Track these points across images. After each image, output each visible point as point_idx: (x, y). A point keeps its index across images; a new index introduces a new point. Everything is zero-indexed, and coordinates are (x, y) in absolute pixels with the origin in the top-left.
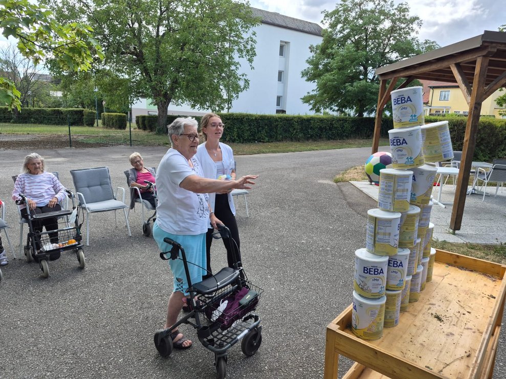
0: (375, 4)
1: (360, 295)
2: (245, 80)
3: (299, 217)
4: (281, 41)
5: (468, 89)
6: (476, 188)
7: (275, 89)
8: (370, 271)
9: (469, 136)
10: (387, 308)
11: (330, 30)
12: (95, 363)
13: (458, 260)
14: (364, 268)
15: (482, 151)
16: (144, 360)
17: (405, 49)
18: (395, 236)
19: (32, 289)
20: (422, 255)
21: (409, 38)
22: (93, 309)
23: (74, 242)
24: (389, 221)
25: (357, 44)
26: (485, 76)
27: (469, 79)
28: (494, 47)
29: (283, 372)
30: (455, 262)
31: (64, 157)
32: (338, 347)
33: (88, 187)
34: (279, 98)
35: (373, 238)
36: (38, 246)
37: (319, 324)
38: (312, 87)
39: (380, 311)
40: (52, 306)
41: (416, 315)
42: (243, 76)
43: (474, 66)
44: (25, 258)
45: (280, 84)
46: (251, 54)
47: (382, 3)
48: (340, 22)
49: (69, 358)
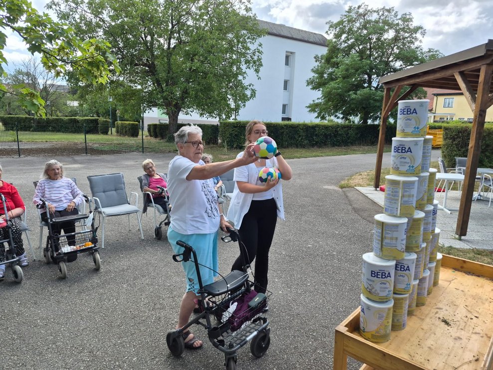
0: (378, 14)
1: (368, 298)
2: (252, 89)
4: (287, 52)
5: (472, 96)
6: (482, 194)
7: (281, 97)
8: (377, 275)
9: (474, 142)
10: (394, 311)
11: (334, 40)
12: (110, 361)
13: (465, 265)
14: (372, 271)
15: (488, 157)
16: (157, 360)
17: (409, 58)
18: (402, 240)
19: (50, 289)
20: (428, 259)
21: (413, 47)
22: (108, 309)
23: (90, 245)
24: (396, 226)
25: (361, 53)
26: (490, 84)
27: (473, 86)
30: (462, 267)
31: (80, 164)
32: (346, 349)
33: (104, 192)
34: (284, 106)
35: (380, 243)
36: (57, 248)
38: (317, 96)
39: (388, 314)
40: (69, 305)
41: (423, 319)
42: (250, 86)
43: (478, 73)
44: (44, 259)
45: (286, 93)
46: (257, 64)
47: (386, 13)
48: (344, 33)
49: (85, 356)
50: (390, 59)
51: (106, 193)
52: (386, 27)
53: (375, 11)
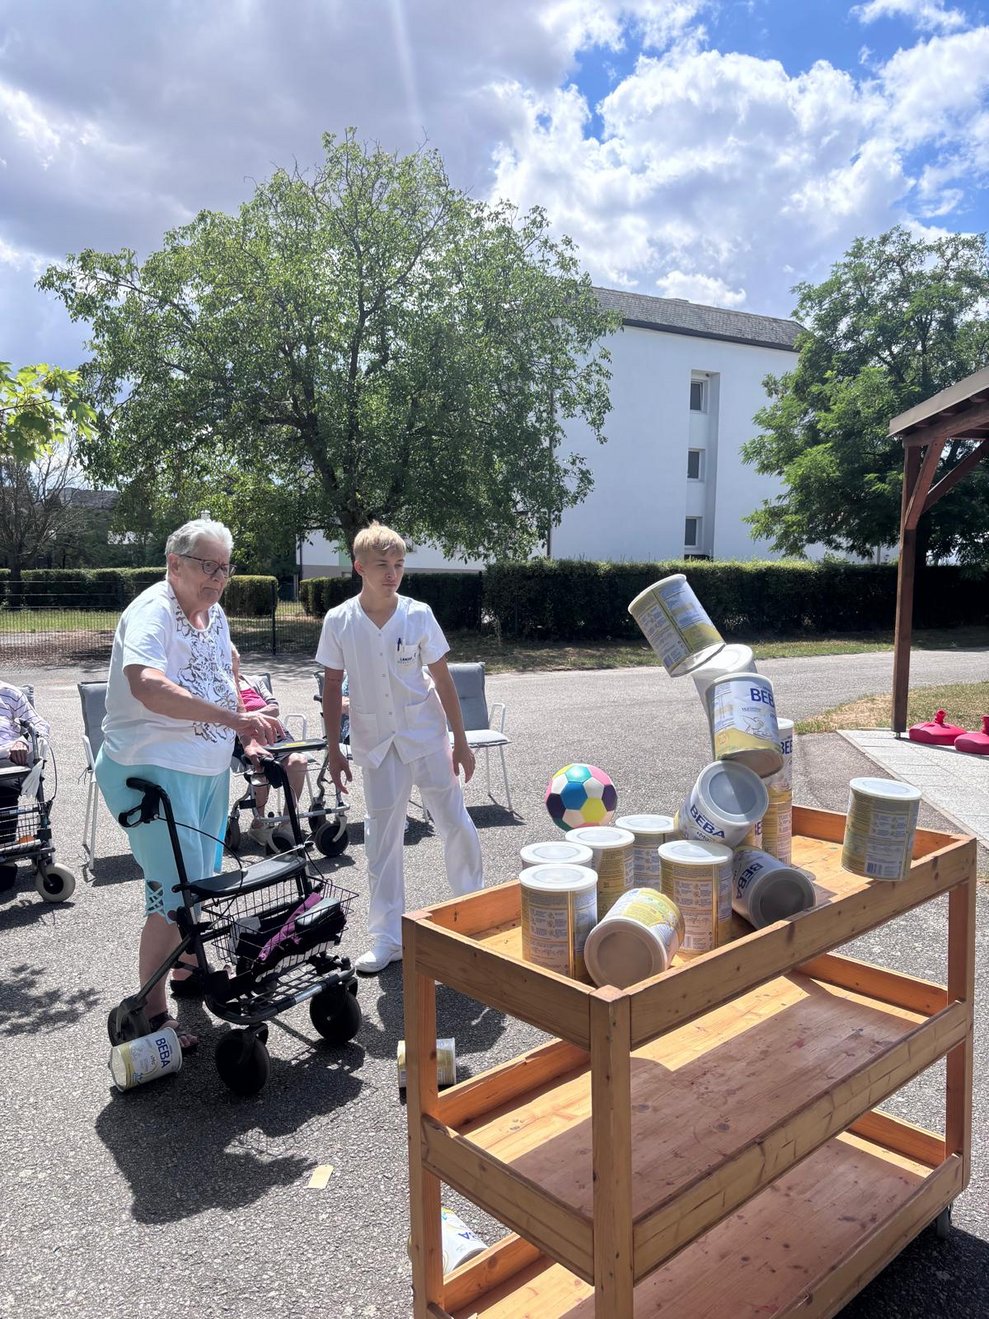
0: (942, 256)
2: (582, 472)
4: (694, 372)
7: (681, 498)
11: (818, 334)
25: (898, 365)
34: (691, 524)
38: (777, 488)
42: (573, 463)
45: (696, 486)
46: (598, 405)
47: (965, 253)
48: (846, 312)
52: (966, 290)
53: (930, 249)
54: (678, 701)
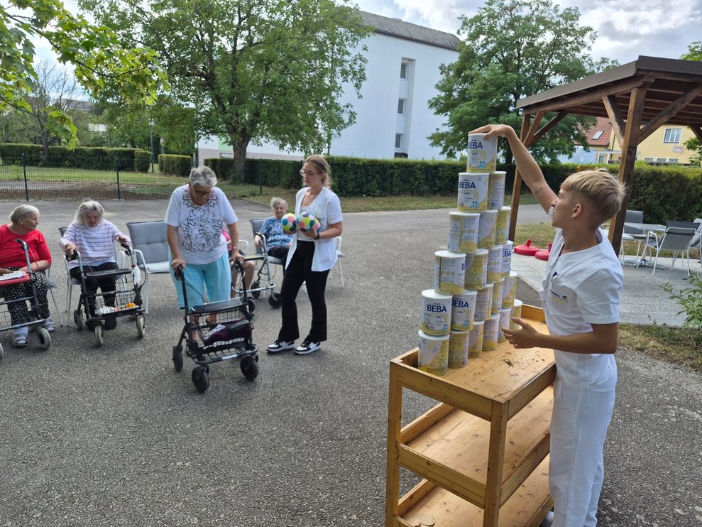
0: (531, 8)
1: (424, 332)
2: (350, 112)
3: (408, 288)
4: (403, 58)
5: (621, 128)
6: (648, 258)
7: (393, 124)
8: (433, 308)
11: (468, 43)
12: (160, 427)
14: (428, 305)
16: (214, 427)
17: (573, 71)
18: (459, 275)
19: (84, 356)
20: (500, 303)
21: (578, 55)
23: (134, 306)
24: (453, 260)
25: (506, 63)
26: (642, 112)
28: (651, 77)
29: (364, 441)
31: (111, 211)
32: (401, 379)
33: (148, 244)
34: (398, 137)
35: (439, 278)
37: (412, 399)
38: (442, 123)
39: (444, 347)
41: (487, 360)
42: (348, 107)
44: (74, 325)
45: (401, 117)
46: (360, 77)
47: (541, 7)
48: (482, 33)
49: (131, 422)
50: (546, 73)
51: (151, 245)
52: (542, 27)
53: (526, 4)
54: (404, 231)
